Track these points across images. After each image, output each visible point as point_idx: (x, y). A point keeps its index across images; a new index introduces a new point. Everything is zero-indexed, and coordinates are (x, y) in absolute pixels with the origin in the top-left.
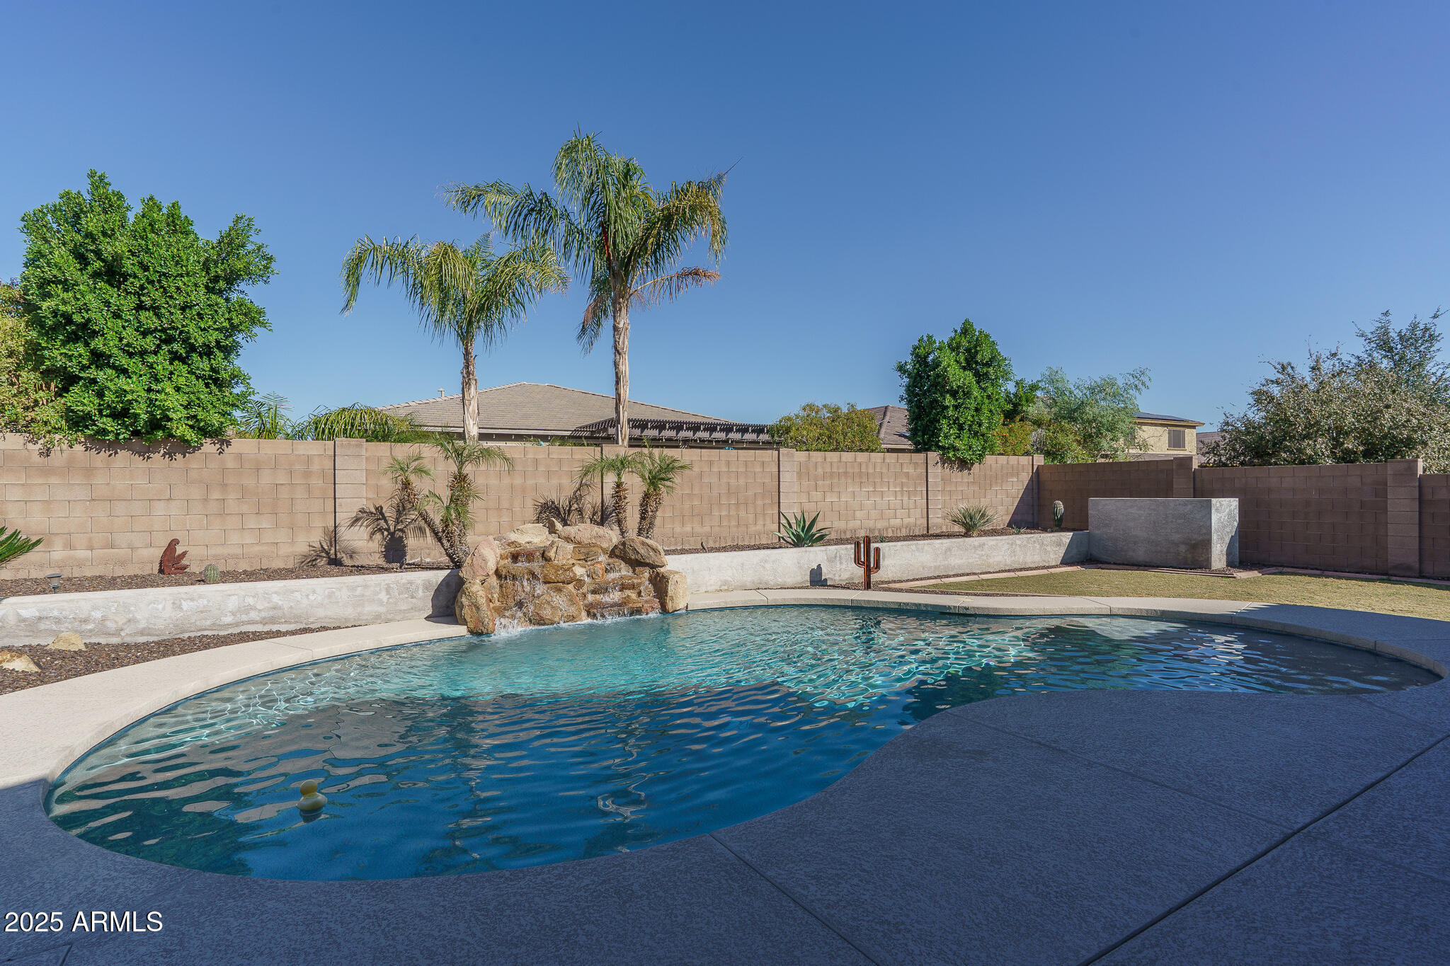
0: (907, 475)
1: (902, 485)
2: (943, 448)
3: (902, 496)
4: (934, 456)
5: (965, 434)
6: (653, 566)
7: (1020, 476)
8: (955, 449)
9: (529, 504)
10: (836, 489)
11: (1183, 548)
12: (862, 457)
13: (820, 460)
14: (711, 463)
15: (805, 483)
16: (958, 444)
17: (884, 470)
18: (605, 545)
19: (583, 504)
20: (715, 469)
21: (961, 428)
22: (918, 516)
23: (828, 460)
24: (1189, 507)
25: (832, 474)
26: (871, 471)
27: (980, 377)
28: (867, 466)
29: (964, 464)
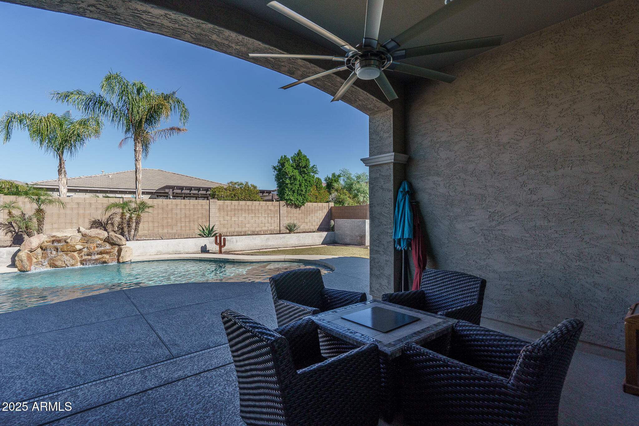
0: (271, 210)
1: (268, 214)
2: (286, 200)
3: (268, 218)
4: (283, 203)
5: (295, 194)
6: (119, 245)
7: (323, 211)
8: (291, 200)
9: (87, 221)
10: (236, 216)
11: (359, 238)
12: (249, 203)
13: (229, 204)
14: (177, 205)
15: (222, 213)
16: (292, 198)
17: (260, 208)
18: (101, 237)
19: (114, 221)
20: (179, 207)
21: (294, 192)
22: (276, 226)
23: (233, 204)
24: (360, 223)
25: (235, 209)
26: (253, 208)
27: (301, 173)
28: (252, 207)
29: (297, 206)
